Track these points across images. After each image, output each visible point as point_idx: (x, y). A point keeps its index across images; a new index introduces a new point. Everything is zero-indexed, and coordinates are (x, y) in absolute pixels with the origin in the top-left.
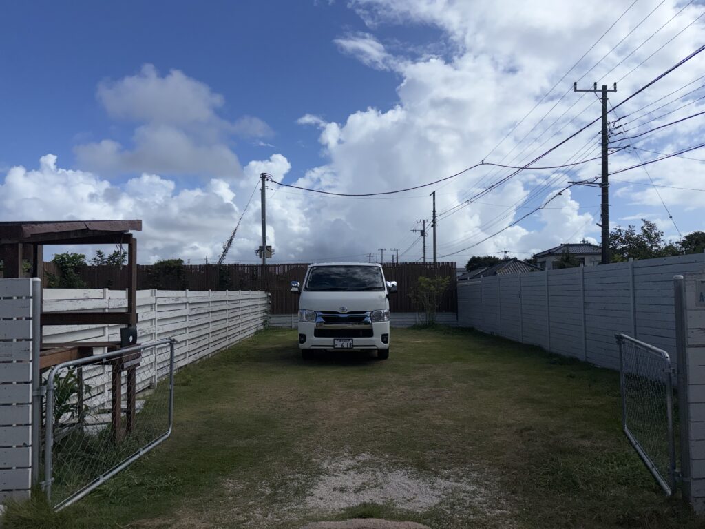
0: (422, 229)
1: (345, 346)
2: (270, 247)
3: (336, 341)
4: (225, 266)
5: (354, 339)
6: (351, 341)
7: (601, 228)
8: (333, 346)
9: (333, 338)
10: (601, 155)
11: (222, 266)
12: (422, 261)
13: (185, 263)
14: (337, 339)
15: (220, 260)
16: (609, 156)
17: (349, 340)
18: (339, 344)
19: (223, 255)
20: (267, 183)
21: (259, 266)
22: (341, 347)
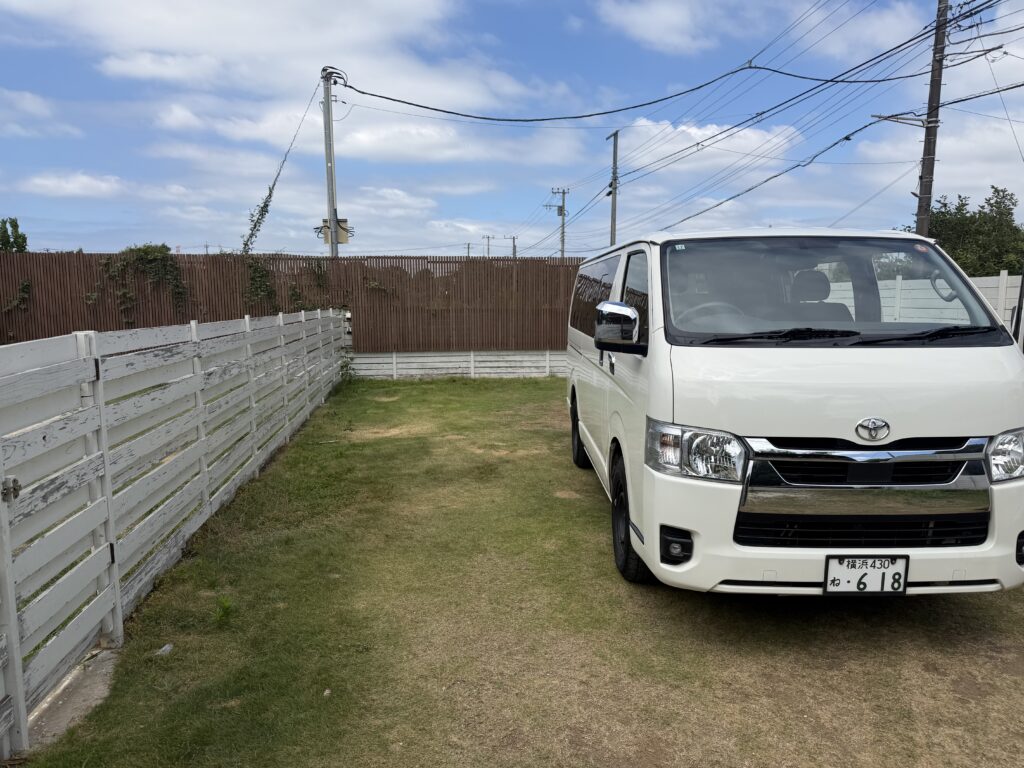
0: (561, 204)
1: (873, 586)
2: (345, 221)
3: (834, 563)
4: (256, 259)
5: (913, 552)
6: (900, 566)
7: (917, 199)
8: (823, 585)
9: (821, 553)
10: (930, 68)
11: (252, 257)
12: (559, 255)
13: (173, 252)
14: (841, 559)
15: (246, 245)
16: (944, 71)
17: (893, 559)
18: (845, 579)
19: (251, 236)
20: (335, 90)
21: (327, 259)
22: (853, 588)
